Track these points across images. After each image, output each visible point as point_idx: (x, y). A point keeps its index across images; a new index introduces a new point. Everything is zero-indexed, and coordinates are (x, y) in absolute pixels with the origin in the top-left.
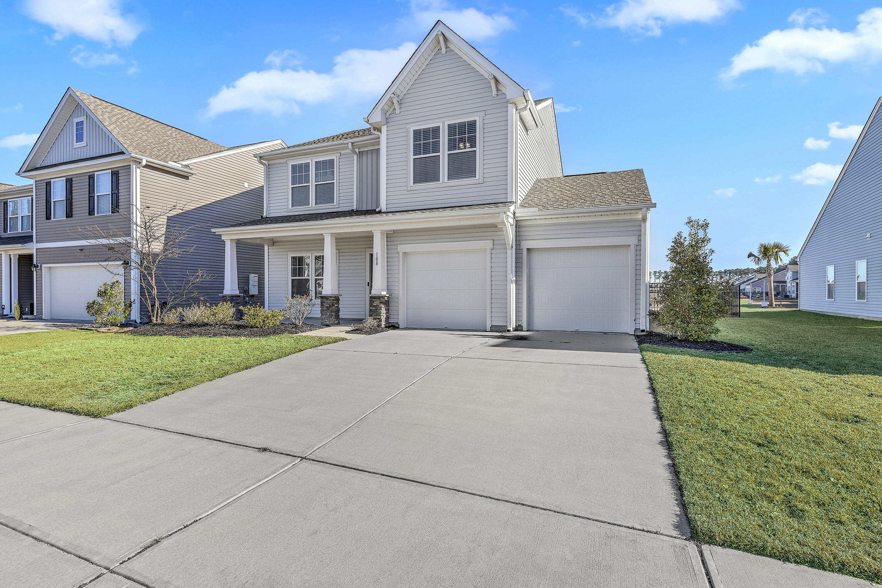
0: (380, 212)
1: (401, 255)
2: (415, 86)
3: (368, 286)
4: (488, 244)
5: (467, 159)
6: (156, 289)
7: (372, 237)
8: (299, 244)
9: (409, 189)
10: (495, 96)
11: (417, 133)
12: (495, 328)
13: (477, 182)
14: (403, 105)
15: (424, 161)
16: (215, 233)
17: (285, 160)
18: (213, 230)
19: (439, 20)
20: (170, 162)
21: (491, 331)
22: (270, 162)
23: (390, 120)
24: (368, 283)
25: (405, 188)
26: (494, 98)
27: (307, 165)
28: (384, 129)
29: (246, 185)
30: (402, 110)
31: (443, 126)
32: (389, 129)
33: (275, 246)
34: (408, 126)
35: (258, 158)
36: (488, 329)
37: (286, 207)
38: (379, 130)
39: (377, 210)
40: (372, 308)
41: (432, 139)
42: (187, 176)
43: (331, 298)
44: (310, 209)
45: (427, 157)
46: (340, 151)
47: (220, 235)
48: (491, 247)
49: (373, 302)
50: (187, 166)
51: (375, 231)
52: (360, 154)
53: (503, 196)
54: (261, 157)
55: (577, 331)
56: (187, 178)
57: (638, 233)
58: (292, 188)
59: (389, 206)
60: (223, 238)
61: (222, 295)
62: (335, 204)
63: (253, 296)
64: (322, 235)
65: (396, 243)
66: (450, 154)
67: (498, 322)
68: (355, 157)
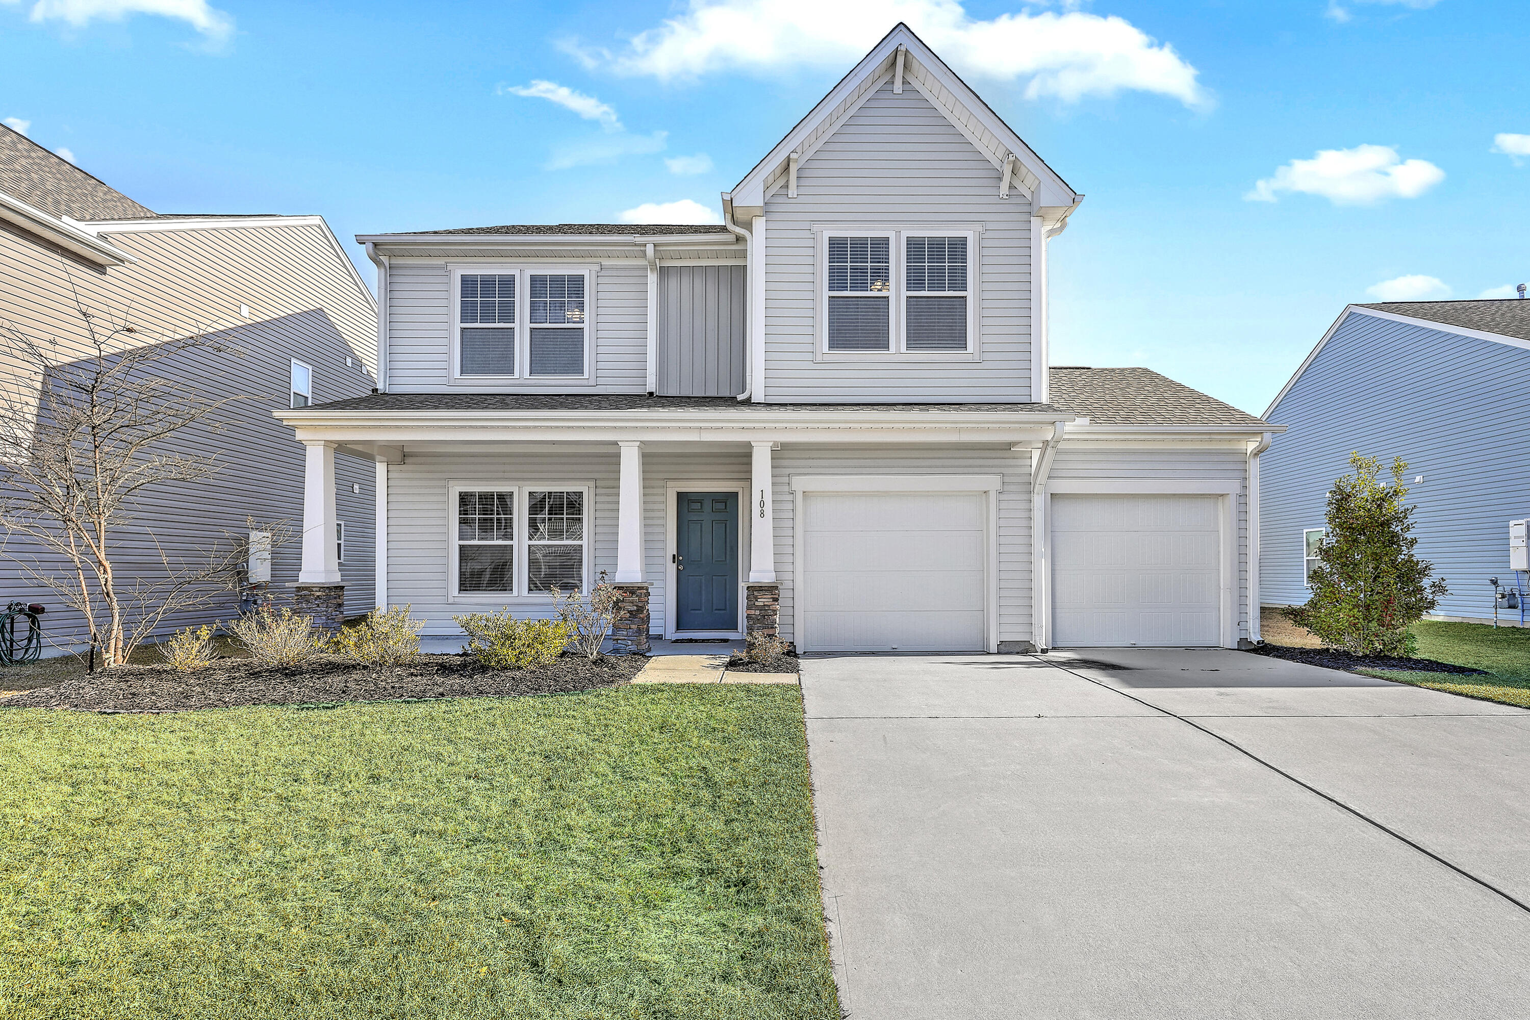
0: (748, 403)
1: (799, 497)
2: (831, 147)
3: (674, 562)
4: (992, 482)
5: (948, 312)
6: (109, 570)
7: (749, 455)
8: (486, 464)
9: (819, 358)
10: (1005, 197)
11: (837, 247)
12: (1005, 647)
13: (970, 358)
14: (803, 182)
15: (854, 305)
16: (281, 420)
17: (441, 261)
18: (277, 414)
19: (901, 23)
20: (65, 218)
21: (999, 653)
22: (394, 261)
23: (773, 208)
24: (674, 556)
25: (809, 356)
26: (1002, 202)
27: (507, 283)
28: (759, 225)
29: (245, 311)
30: (803, 190)
31: (898, 238)
32: (772, 225)
33: (409, 464)
34: (816, 227)
35: (371, 246)
36: (993, 648)
37: (443, 373)
38: (748, 226)
39: (740, 397)
40: (753, 612)
41: (871, 263)
42: (101, 266)
43: (641, 591)
44: (517, 382)
45: (861, 297)
46: (599, 260)
47: (293, 429)
48: (998, 486)
49: (756, 599)
50: (102, 237)
51: (760, 444)
52: (664, 272)
53: (1025, 391)
54: (375, 245)
55: (1133, 646)
56: (100, 268)
57: (1242, 475)
58: (463, 329)
59: (771, 391)
60: (300, 435)
61: (296, 585)
62: (586, 376)
63: (257, 586)
64: (615, 443)
65: (788, 471)
66: (911, 297)
67: (1015, 635)
68: (652, 279)
